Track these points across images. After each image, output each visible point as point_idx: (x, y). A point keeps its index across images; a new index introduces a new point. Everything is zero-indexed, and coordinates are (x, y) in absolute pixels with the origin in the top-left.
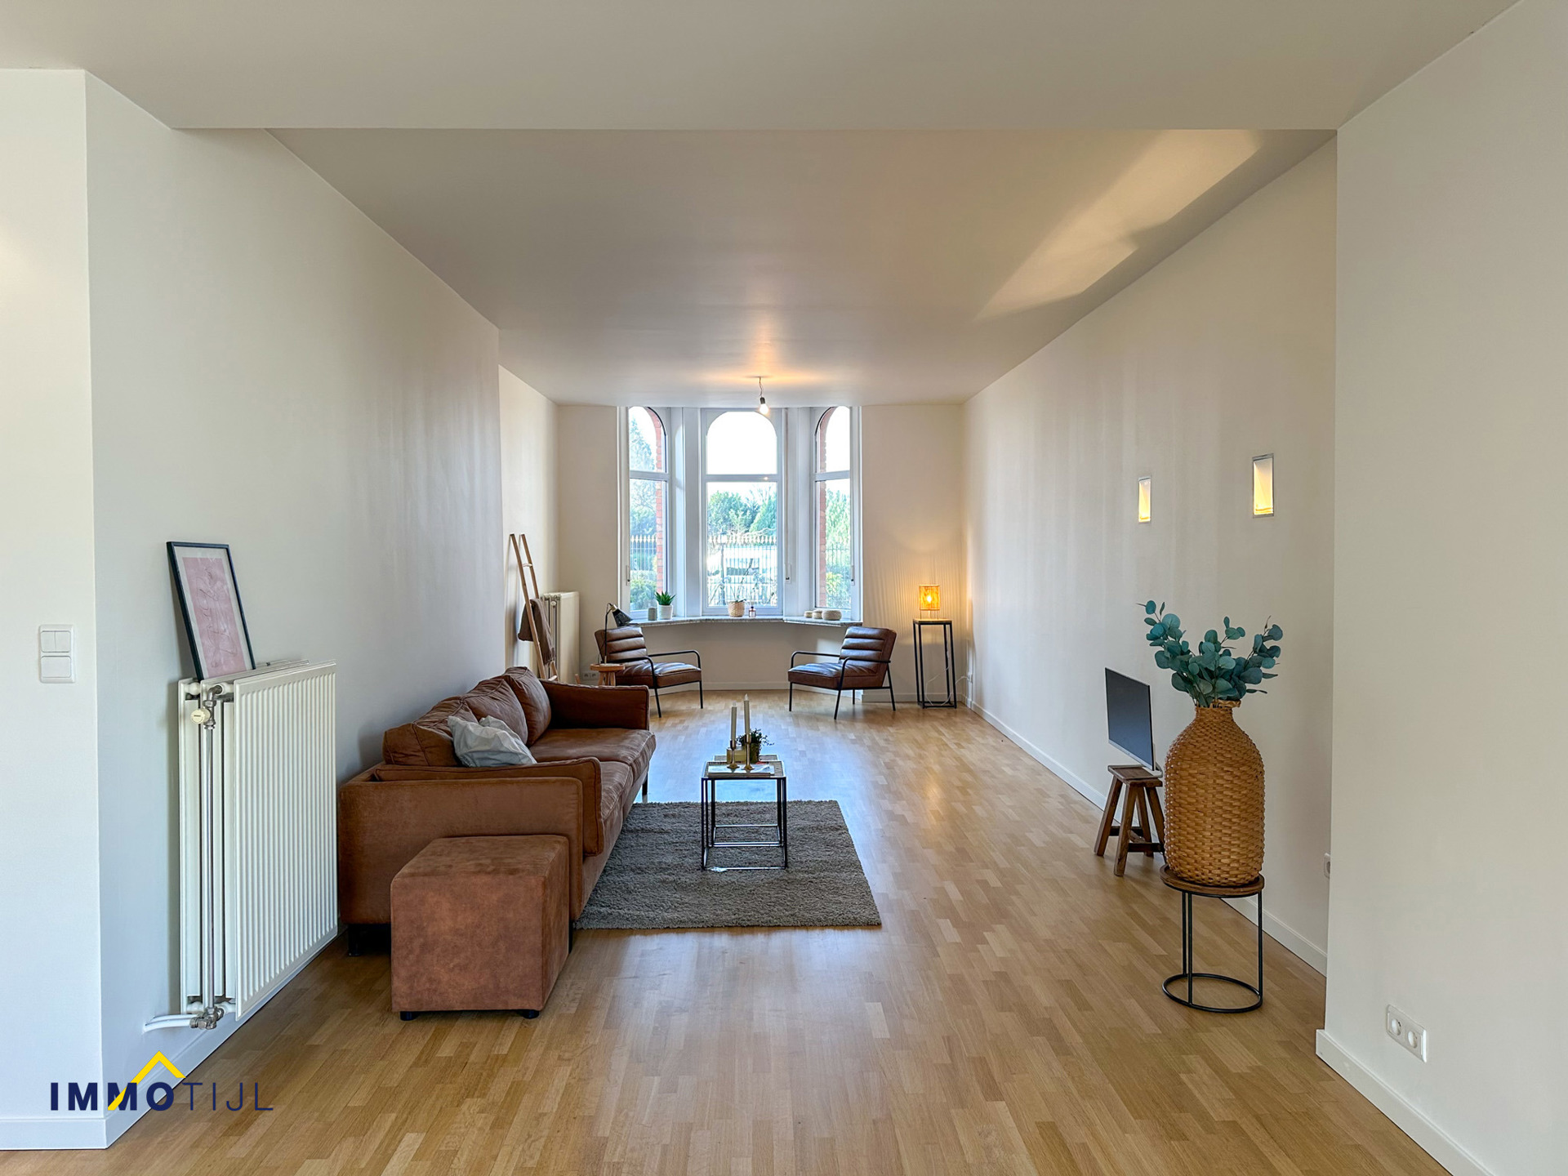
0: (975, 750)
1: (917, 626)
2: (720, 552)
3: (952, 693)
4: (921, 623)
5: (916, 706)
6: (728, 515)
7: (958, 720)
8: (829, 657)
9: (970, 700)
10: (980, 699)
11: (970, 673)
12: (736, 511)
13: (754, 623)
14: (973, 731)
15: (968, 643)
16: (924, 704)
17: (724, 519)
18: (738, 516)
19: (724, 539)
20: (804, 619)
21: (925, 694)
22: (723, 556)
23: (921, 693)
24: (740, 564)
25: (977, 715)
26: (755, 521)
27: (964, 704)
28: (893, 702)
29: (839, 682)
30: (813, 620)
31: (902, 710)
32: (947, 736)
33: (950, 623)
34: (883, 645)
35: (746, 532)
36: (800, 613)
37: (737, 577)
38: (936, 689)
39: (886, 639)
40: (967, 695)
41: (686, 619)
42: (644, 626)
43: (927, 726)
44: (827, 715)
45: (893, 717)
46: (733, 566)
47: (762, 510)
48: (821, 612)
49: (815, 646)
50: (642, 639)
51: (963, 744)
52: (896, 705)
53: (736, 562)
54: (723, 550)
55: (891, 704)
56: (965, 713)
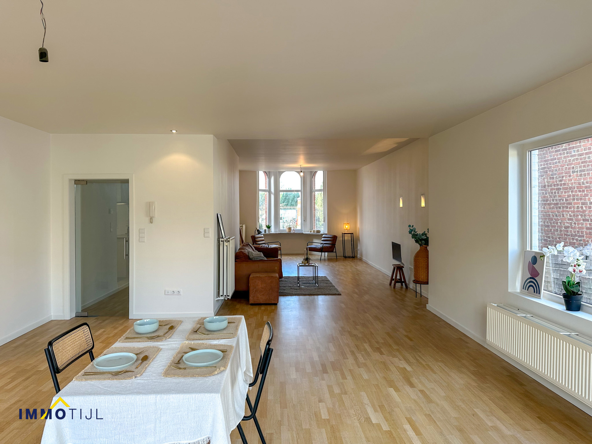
0: (360, 267)
1: (343, 234)
3: (353, 254)
4: (344, 234)
5: (343, 258)
7: (355, 261)
8: (317, 243)
9: (358, 256)
10: (361, 255)
11: (358, 248)
13: (294, 234)
14: (359, 263)
15: (358, 239)
16: (345, 257)
20: (309, 233)
21: (346, 254)
23: (344, 254)
25: (361, 260)
27: (357, 257)
28: (337, 257)
29: (321, 250)
30: (312, 233)
31: (339, 259)
32: (353, 264)
33: (353, 234)
34: (334, 240)
36: (308, 231)
38: (349, 253)
39: (334, 238)
40: (357, 254)
41: (274, 233)
42: (263, 235)
43: (347, 262)
44: (319, 260)
45: (337, 260)
48: (314, 231)
49: (313, 241)
50: (263, 238)
51: (357, 266)
52: (337, 258)
55: (336, 257)
56: (357, 259)
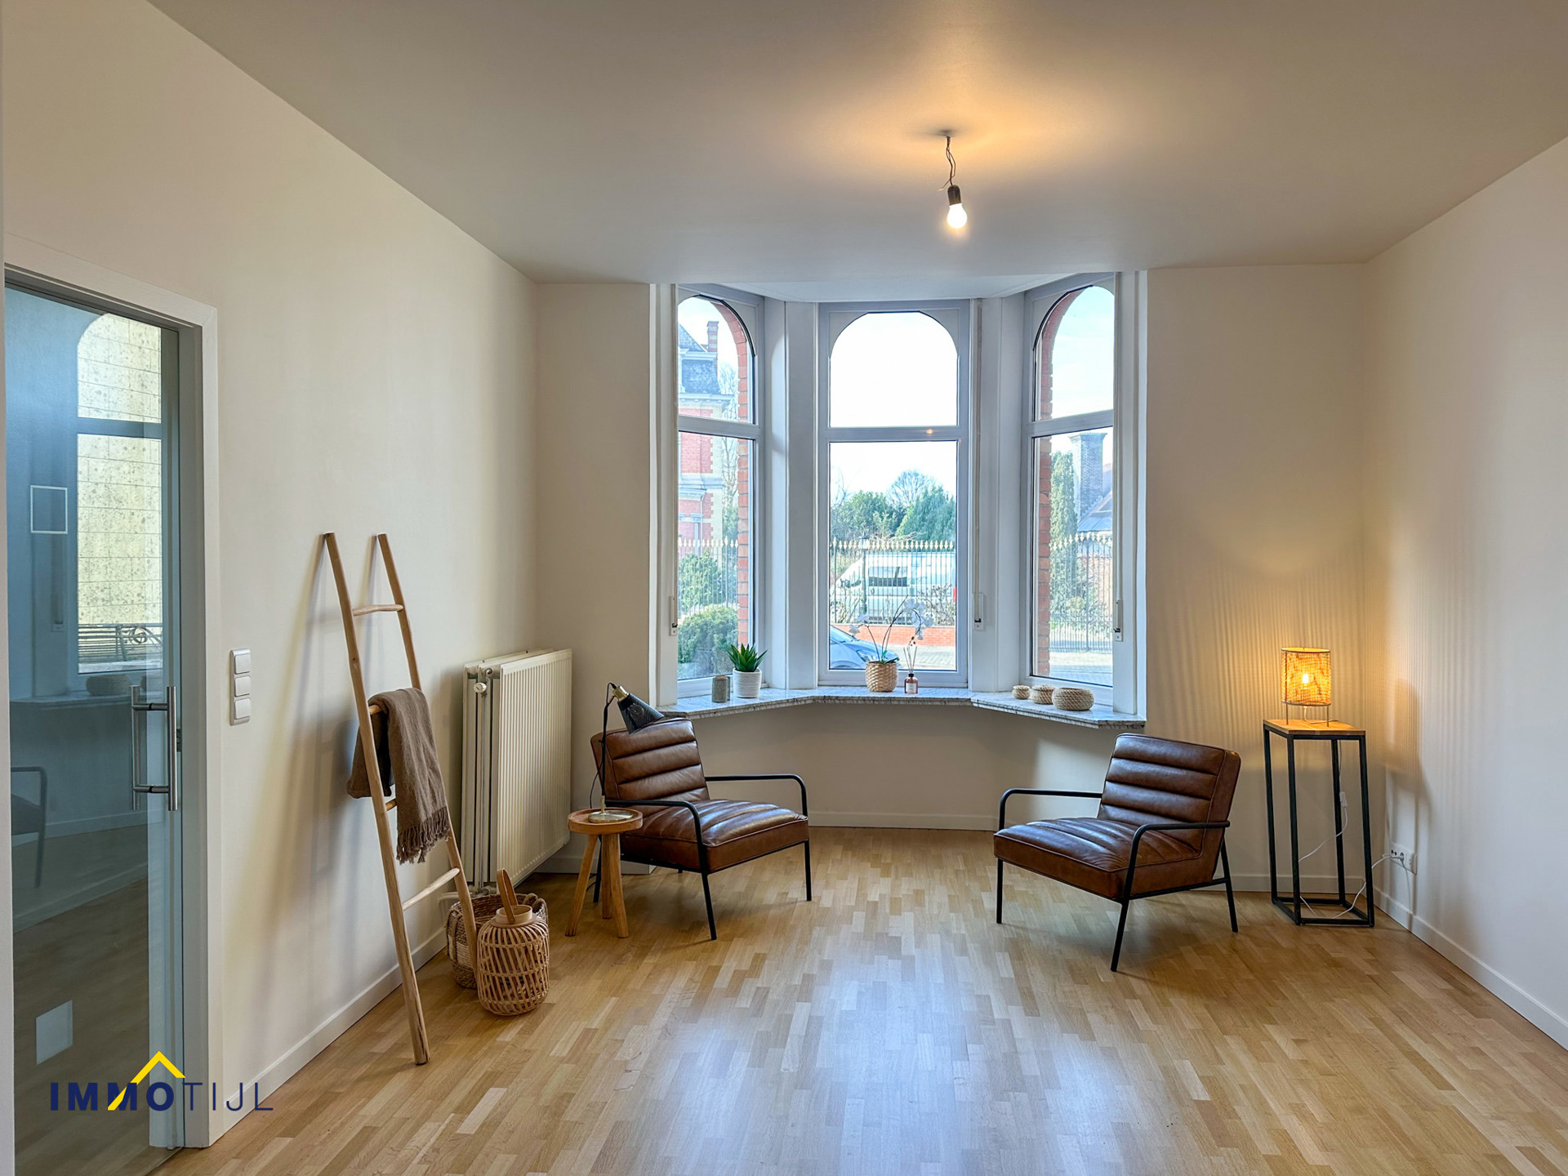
2: (861, 559)
4: (1296, 735)
6: (872, 517)
12: (881, 513)
13: (912, 710)
17: (868, 522)
18: (882, 518)
19: (867, 544)
20: (1010, 702)
22: (865, 564)
24: (885, 573)
26: (902, 524)
30: (1034, 706)
33: (1362, 736)
34: (1211, 786)
35: (892, 536)
36: (1003, 691)
37: (881, 588)
41: (788, 696)
42: (700, 719)
46: (876, 576)
47: (909, 512)
48: (1048, 693)
50: (693, 745)
53: (881, 570)
54: (865, 557)
